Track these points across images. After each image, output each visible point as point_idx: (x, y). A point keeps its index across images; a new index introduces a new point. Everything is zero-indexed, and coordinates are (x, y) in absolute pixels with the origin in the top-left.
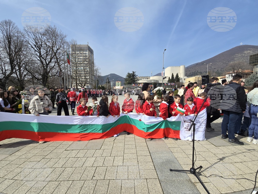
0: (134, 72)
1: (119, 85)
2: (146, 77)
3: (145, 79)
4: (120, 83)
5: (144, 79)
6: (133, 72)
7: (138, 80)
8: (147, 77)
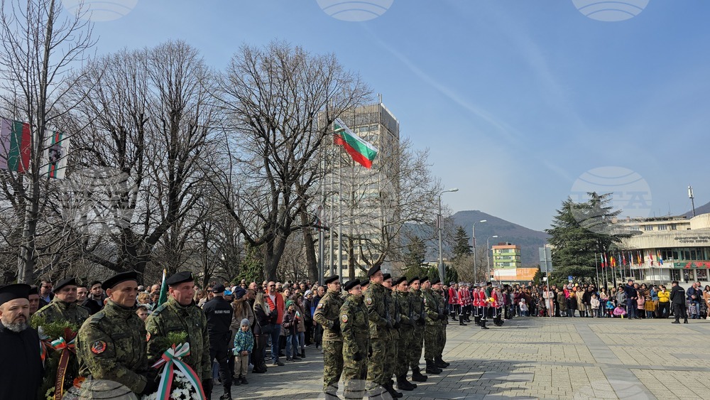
0: (596, 199)
1: (506, 265)
2: (659, 219)
3: (655, 229)
4: (512, 252)
5: (650, 227)
6: (594, 194)
7: (628, 236)
8: (665, 219)
